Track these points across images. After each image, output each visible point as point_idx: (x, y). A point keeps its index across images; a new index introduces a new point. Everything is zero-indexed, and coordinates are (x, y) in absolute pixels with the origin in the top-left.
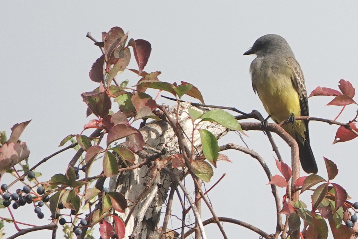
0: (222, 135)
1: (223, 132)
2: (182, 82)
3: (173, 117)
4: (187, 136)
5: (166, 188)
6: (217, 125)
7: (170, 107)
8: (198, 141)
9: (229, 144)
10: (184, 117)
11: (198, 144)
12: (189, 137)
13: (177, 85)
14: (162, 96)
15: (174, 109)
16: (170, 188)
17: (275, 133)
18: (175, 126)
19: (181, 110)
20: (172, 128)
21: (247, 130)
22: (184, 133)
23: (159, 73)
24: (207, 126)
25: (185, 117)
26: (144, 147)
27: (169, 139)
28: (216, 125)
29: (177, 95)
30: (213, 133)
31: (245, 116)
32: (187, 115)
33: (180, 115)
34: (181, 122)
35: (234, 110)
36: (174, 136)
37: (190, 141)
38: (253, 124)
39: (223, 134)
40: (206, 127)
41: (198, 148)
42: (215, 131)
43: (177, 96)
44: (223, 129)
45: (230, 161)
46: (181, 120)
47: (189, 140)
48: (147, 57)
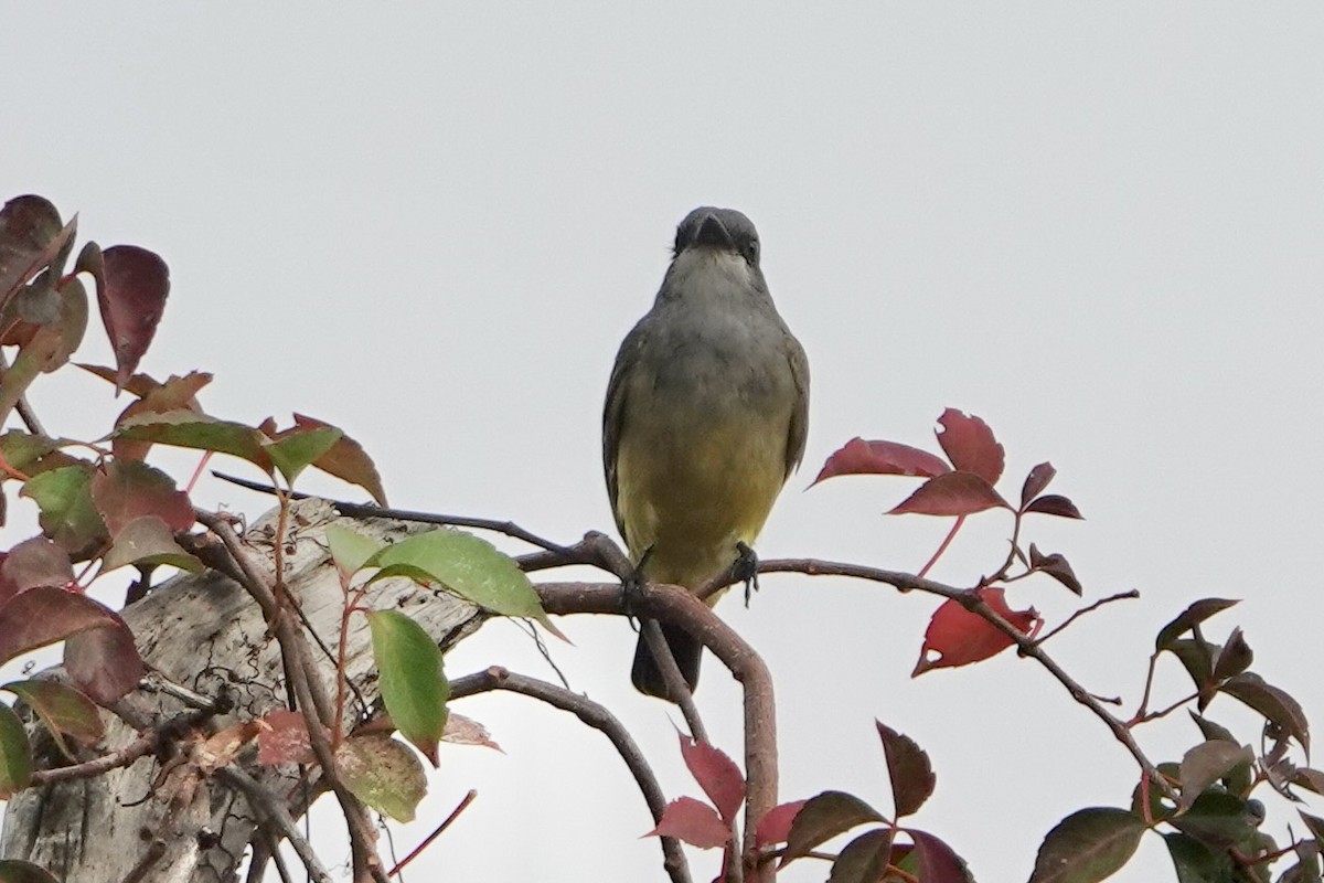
0: (461, 635)
1: (466, 623)
2: (296, 417)
3: (259, 561)
4: (321, 638)
5: (232, 851)
6: (440, 594)
7: (250, 521)
8: (363, 656)
9: (491, 672)
10: (305, 562)
11: (365, 671)
12: (325, 643)
13: (279, 430)
14: (216, 474)
15: (267, 528)
16: (249, 849)
18: (270, 595)
19: (295, 533)
20: (258, 605)
21: (561, 613)
22: (305, 622)
23: (205, 378)
24: (398, 595)
25: (309, 559)
26: (143, 681)
27: (245, 650)
28: (436, 594)
29: (276, 469)
30: (426, 627)
31: (558, 557)
32: (319, 553)
33: (290, 551)
34: (295, 580)
35: (508, 529)
36: (267, 637)
37: (332, 659)
38: (587, 589)
39: (464, 630)
40: (394, 602)
41: (365, 685)
42: (434, 617)
43: (277, 473)
44: (465, 611)
45: (494, 746)
46: (295, 571)
47: (329, 655)
48: (148, 318)
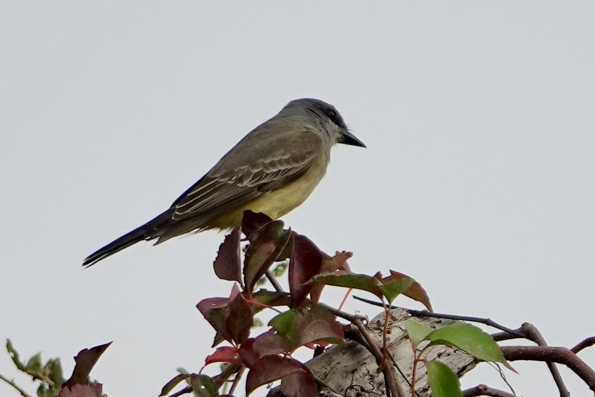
0: (466, 370)
1: (468, 365)
2: (391, 271)
3: (375, 337)
4: (402, 371)
6: (457, 352)
7: (370, 319)
8: (422, 380)
9: (480, 387)
10: (395, 337)
11: (423, 387)
12: (404, 374)
13: (383, 277)
14: (355, 297)
15: (378, 322)
17: (565, 366)
18: (379, 350)
19: (391, 324)
20: (373, 356)
21: (512, 360)
22: (395, 365)
23: (349, 255)
24: (438, 352)
25: (397, 336)
26: (322, 392)
27: (368, 377)
28: (455, 352)
29: (384, 296)
30: (450, 366)
31: (510, 335)
32: (401, 334)
33: (389, 333)
34: (391, 345)
35: (487, 322)
36: (378, 371)
37: (408, 381)
38: (523, 349)
39: (467, 368)
40: (436, 355)
41: (422, 393)
42: (454, 362)
43: (385, 298)
44: (468, 359)
46: (391, 342)
47: (406, 379)
